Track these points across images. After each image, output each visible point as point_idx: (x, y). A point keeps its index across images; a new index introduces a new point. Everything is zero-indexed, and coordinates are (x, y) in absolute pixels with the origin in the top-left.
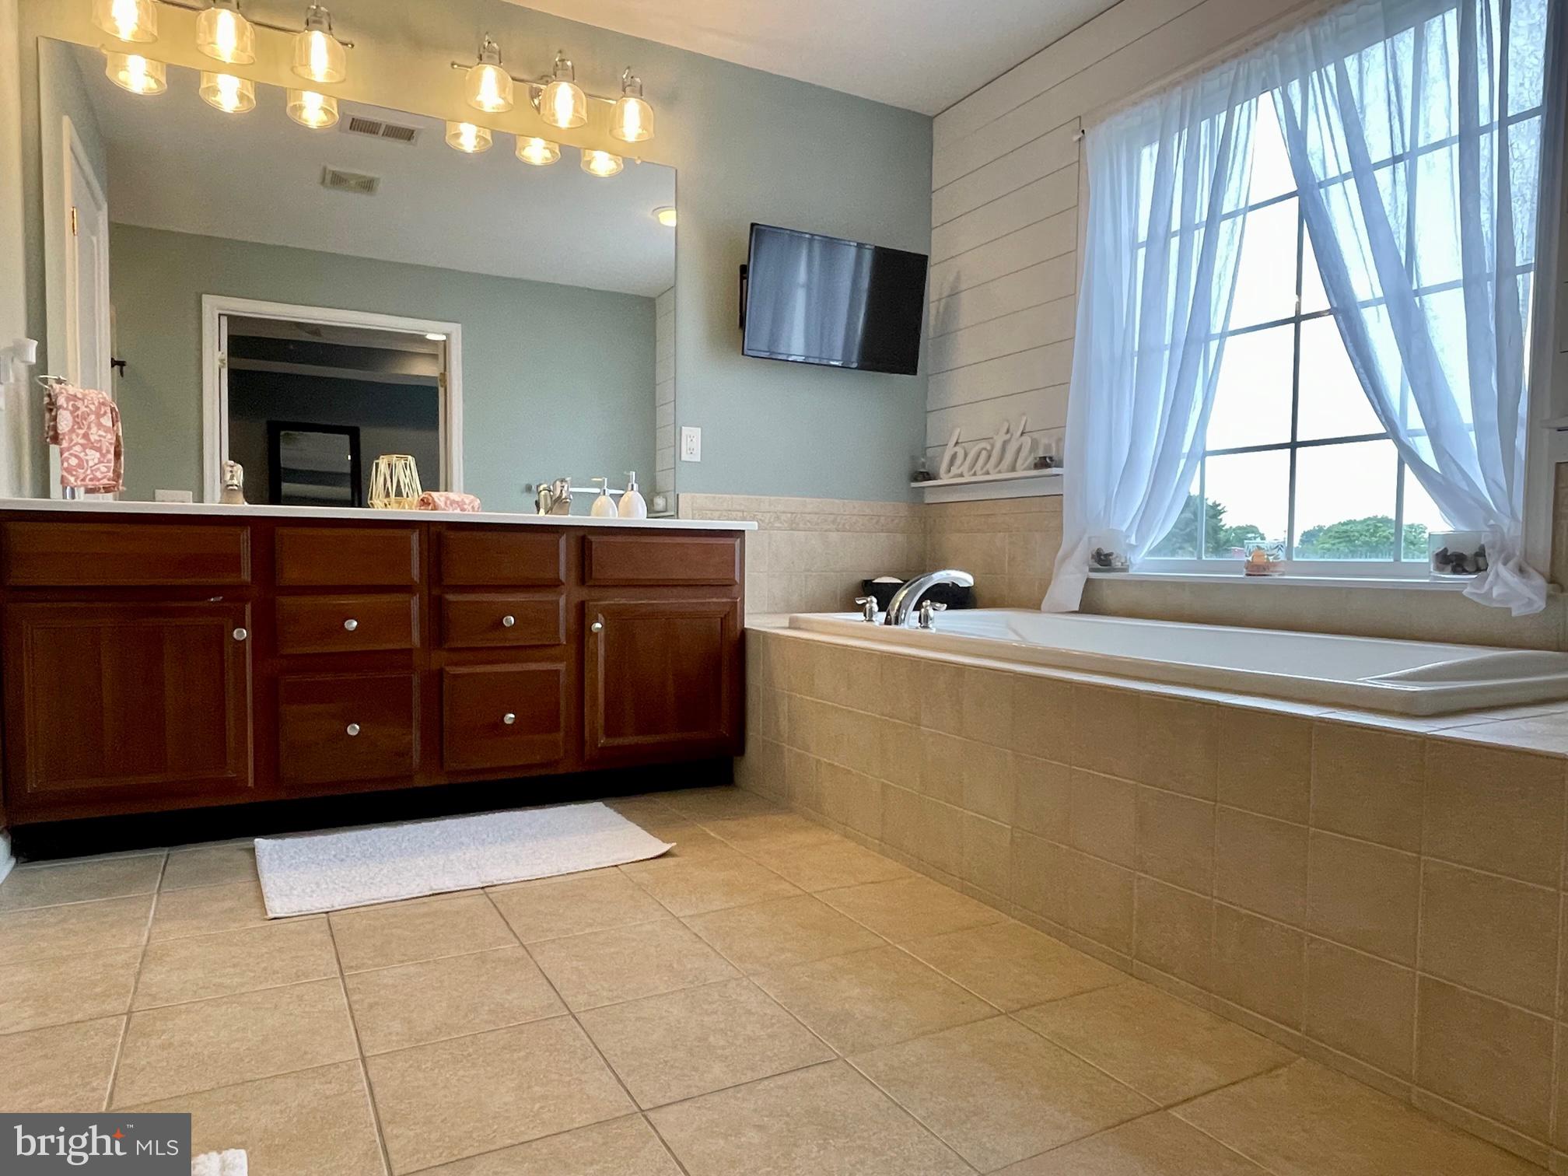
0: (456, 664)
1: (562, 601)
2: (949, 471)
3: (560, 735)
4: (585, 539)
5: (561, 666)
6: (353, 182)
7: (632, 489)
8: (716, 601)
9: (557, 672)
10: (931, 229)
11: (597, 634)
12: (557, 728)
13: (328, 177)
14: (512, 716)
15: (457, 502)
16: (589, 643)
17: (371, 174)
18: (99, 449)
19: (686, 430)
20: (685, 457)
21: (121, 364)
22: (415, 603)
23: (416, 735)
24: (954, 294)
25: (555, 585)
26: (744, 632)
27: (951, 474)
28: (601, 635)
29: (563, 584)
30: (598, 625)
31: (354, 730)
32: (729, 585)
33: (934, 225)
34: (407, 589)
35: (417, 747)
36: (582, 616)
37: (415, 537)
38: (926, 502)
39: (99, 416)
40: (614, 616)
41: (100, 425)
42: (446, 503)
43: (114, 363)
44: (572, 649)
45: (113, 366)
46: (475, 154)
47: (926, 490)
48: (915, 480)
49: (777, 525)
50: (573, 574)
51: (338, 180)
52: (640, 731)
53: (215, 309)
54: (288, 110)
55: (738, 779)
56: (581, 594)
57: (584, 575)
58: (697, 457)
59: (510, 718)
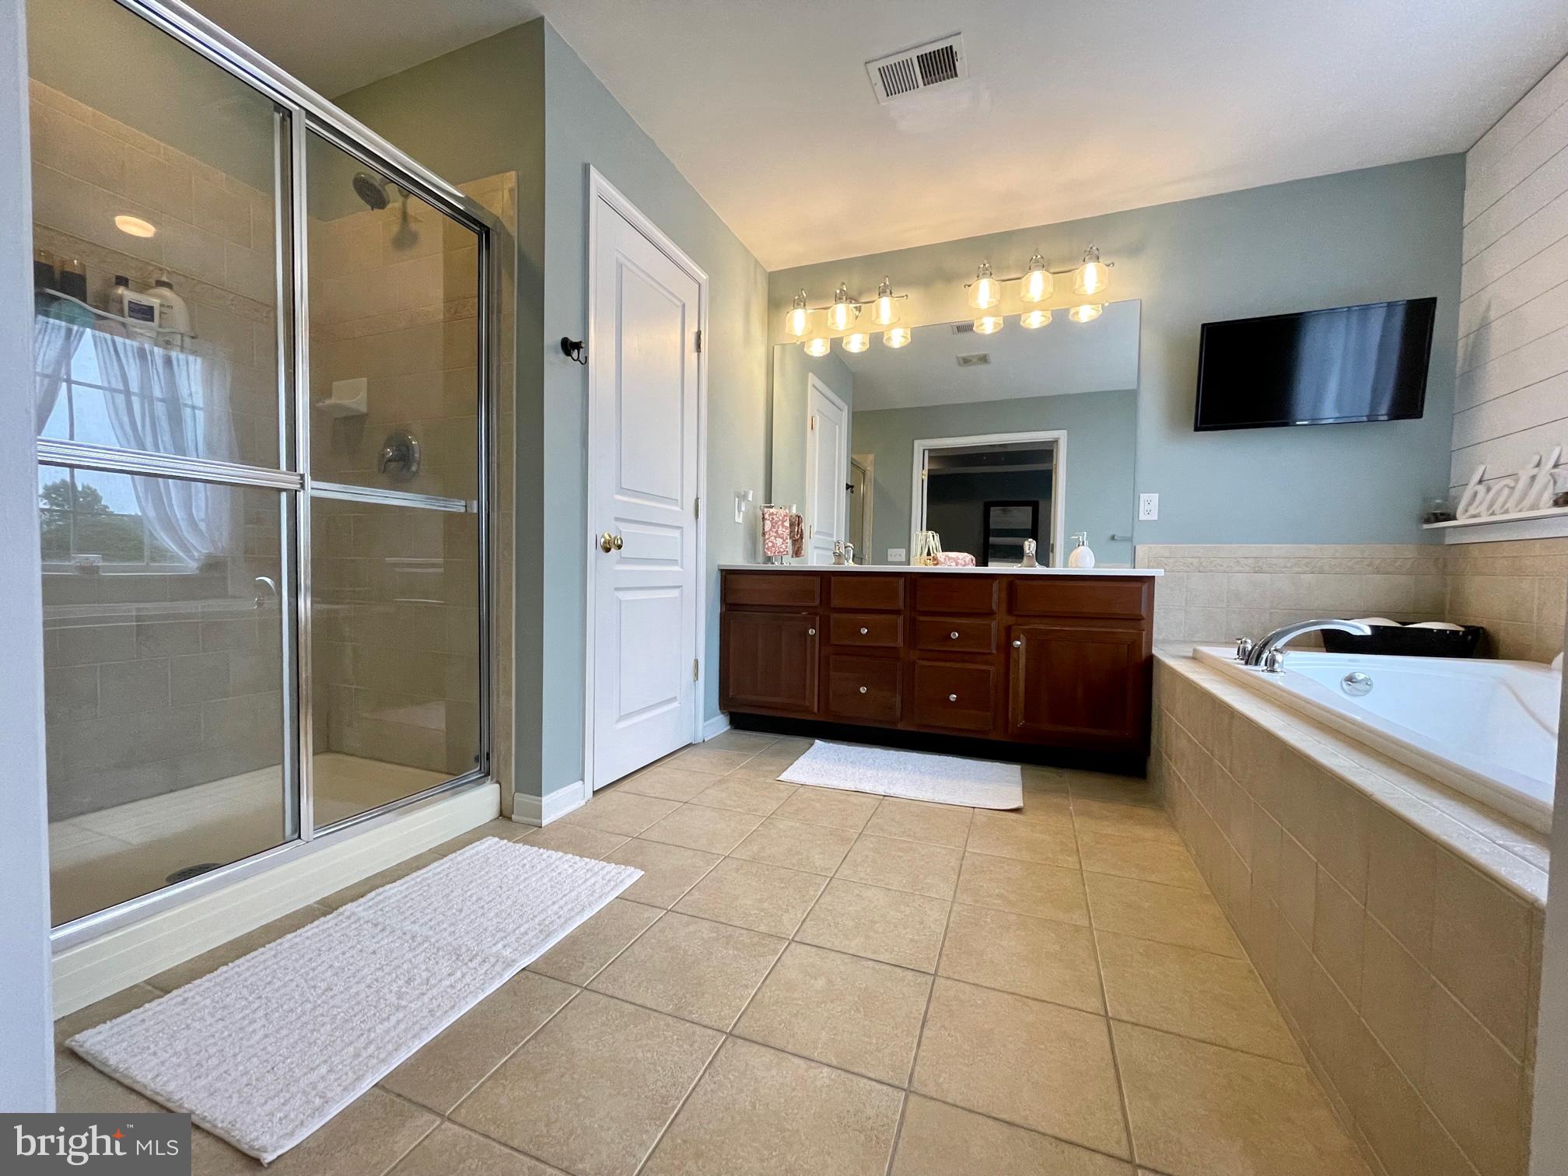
0: (924, 659)
1: (994, 624)
2: (1466, 511)
3: (990, 713)
5: (992, 669)
6: (974, 360)
7: (1083, 544)
8: (1122, 631)
9: (989, 672)
10: (1462, 265)
11: (1018, 648)
12: (988, 708)
13: (962, 362)
14: (955, 696)
15: (954, 558)
16: (1014, 654)
17: (984, 352)
18: (782, 538)
19: (1143, 497)
20: (1143, 517)
21: (852, 487)
22: (900, 620)
23: (898, 698)
25: (990, 614)
26: (1151, 655)
27: (1468, 514)
28: (1023, 651)
29: (996, 613)
30: (1019, 643)
31: (863, 690)
33: (1463, 262)
34: (897, 612)
35: (898, 704)
36: (1008, 635)
37: (902, 580)
38: (1447, 543)
39: (783, 522)
40: (1031, 636)
41: (783, 526)
42: (945, 559)
43: (848, 487)
44: (1000, 658)
45: (847, 489)
46: (992, 335)
47: (1448, 530)
48: (1428, 521)
49: (1237, 568)
50: (1004, 607)
51: (966, 361)
53: (920, 446)
54: (884, 341)
56: (1010, 620)
57: (1011, 607)
58: (1154, 517)
59: (953, 697)
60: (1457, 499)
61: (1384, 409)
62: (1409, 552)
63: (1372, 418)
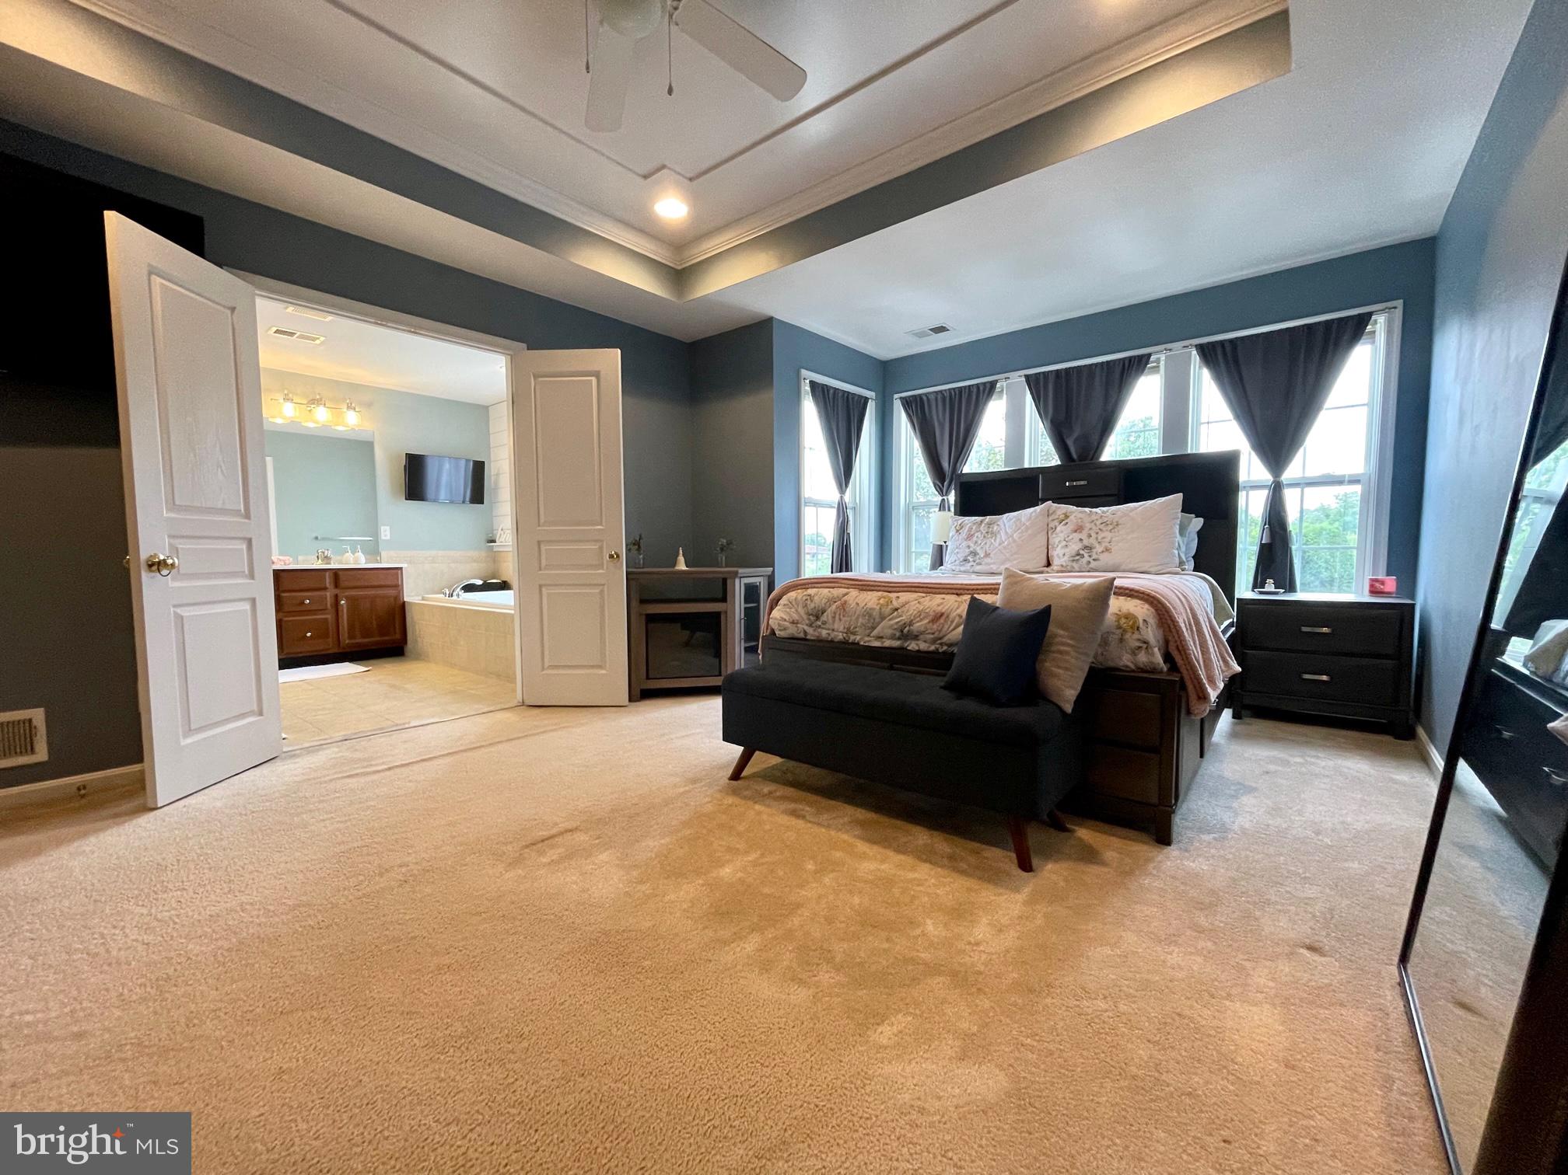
0: (287, 617)
1: (329, 594)
3: (330, 640)
4: (336, 574)
5: (329, 616)
8: (392, 592)
9: (326, 619)
10: (490, 449)
11: (343, 605)
12: (328, 638)
16: (340, 608)
19: (382, 529)
20: (383, 538)
24: (498, 475)
25: (325, 589)
26: (404, 602)
29: (329, 589)
30: (343, 602)
32: (398, 587)
36: (336, 599)
40: (347, 598)
44: (333, 610)
48: (487, 543)
50: (332, 584)
52: (364, 637)
55: (406, 654)
56: (337, 591)
57: (337, 585)
58: (388, 538)
59: (309, 634)
60: (496, 535)
61: (468, 499)
62: (483, 554)
63: (464, 502)
